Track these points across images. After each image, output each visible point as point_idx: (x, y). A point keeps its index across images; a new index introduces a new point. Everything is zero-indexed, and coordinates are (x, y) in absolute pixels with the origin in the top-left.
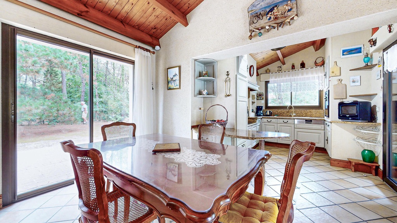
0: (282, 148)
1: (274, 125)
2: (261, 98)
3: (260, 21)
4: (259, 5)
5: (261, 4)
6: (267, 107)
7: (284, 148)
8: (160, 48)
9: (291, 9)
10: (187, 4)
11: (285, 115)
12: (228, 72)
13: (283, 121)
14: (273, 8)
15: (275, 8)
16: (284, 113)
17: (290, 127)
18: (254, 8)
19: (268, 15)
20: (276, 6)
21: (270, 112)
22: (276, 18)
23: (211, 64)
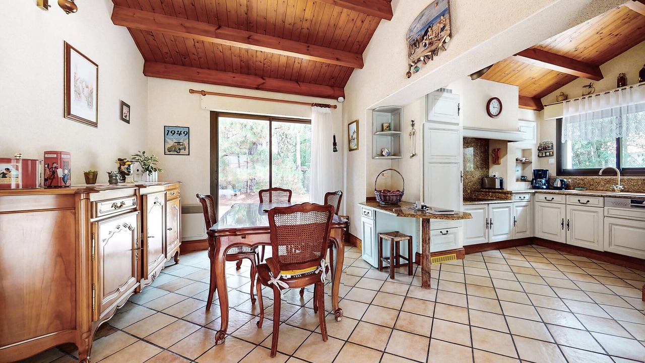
0: (578, 256)
1: (559, 208)
2: (548, 154)
3: (417, 50)
4: (416, 28)
5: (417, 27)
6: (561, 171)
7: (583, 256)
8: (344, 98)
9: (444, 27)
10: (356, 43)
11: (601, 188)
12: (413, 121)
13: (579, 201)
14: (428, 29)
15: (429, 29)
16: (598, 183)
17: (594, 214)
18: (412, 34)
19: (424, 41)
20: (430, 27)
21: (562, 181)
22: (431, 44)
23: (396, 112)
